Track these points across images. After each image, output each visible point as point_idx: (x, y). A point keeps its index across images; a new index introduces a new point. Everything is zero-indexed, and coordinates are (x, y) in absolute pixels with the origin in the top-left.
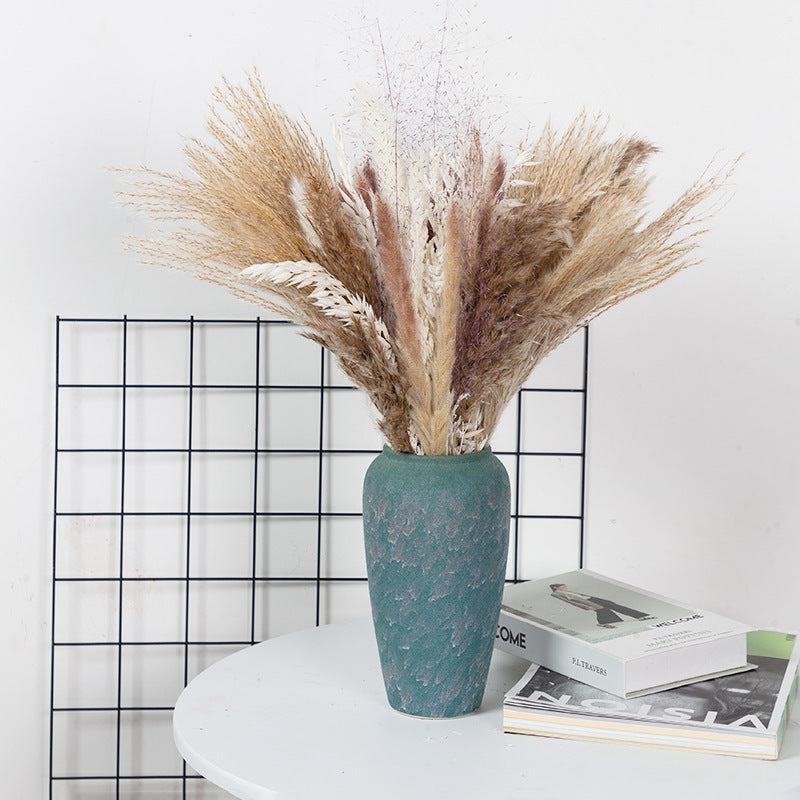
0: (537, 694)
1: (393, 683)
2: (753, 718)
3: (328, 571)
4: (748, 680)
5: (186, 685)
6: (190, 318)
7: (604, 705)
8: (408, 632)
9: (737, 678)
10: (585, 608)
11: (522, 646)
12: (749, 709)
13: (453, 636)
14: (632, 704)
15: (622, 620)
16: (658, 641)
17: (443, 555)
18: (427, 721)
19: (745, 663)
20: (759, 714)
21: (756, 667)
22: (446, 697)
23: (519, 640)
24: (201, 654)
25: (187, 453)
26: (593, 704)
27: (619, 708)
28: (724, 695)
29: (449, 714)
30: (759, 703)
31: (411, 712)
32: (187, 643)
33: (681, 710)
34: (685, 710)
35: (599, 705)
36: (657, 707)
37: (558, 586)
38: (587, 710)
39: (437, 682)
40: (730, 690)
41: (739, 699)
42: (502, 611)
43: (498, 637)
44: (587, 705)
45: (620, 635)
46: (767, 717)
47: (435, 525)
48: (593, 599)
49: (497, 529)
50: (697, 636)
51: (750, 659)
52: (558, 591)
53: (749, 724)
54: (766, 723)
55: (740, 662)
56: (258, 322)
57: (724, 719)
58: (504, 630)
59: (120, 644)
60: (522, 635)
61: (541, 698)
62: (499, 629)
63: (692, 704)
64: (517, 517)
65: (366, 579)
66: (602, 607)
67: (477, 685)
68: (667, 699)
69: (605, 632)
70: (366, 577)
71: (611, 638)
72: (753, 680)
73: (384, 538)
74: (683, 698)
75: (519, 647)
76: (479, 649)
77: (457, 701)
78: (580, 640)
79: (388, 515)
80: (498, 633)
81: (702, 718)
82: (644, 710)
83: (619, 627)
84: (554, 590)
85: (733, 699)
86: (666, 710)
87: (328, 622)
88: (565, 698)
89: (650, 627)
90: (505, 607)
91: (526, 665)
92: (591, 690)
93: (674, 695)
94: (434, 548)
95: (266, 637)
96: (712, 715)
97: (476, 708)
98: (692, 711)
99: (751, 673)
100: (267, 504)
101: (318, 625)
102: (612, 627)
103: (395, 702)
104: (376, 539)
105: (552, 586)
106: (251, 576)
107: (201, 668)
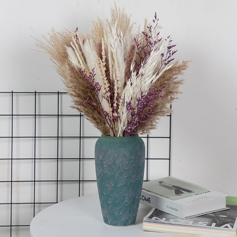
0: (154, 218)
1: (106, 214)
2: (228, 225)
3: (83, 178)
4: (226, 213)
5: (34, 217)
6: (35, 92)
7: (177, 221)
8: (110, 197)
9: (222, 212)
10: (171, 189)
11: (149, 202)
12: (226, 222)
13: (126, 198)
14: (187, 221)
15: (183, 193)
16: (196, 199)
17: (122, 171)
18: (117, 227)
19: (225, 207)
20: (230, 224)
21: (229, 208)
22: (123, 219)
23: (148, 200)
24: (39, 207)
25: (34, 138)
26: (173, 221)
27: (182, 222)
28: (218, 218)
29: (125, 225)
30: (230, 220)
31: (112, 224)
32: (34, 203)
33: (203, 223)
34: (205, 223)
35: (175, 221)
36: (195, 222)
37: (161, 182)
38: (171, 223)
39: (120, 214)
40: (220, 216)
41: (223, 219)
42: (142, 190)
43: (141, 199)
44: (171, 221)
45: (183, 198)
46: (233, 225)
47: (120, 160)
48: (173, 186)
49: (141, 161)
50: (209, 198)
51: (227, 206)
52: (161, 184)
53: (227, 227)
54: (232, 227)
55: (223, 207)
56: (58, 93)
57: (218, 225)
58: (143, 197)
59: (11, 204)
60: (149, 198)
61: (156, 219)
62: (141, 197)
63: (207, 221)
64: (147, 159)
65: (96, 181)
66: (176, 189)
67: (134, 215)
68: (198, 219)
69: (178, 197)
70: (96, 180)
71: (180, 199)
72: (228, 213)
73: (102, 165)
74: (204, 218)
75: (148, 202)
76: (135, 202)
77: (127, 220)
78: (169, 200)
79: (103, 157)
80: (141, 198)
81: (211, 225)
82: (191, 223)
83: (182, 195)
84: (160, 183)
85: (221, 219)
86: (198, 223)
87: (83, 195)
88: (164, 219)
89: (193, 195)
90: (143, 189)
91: (151, 208)
92: (173, 216)
93: (201, 217)
94: (119, 168)
95: (61, 200)
96: (214, 224)
97: (134, 222)
98: (207, 223)
99: (228, 211)
100: (62, 155)
101: (79, 196)
102: (180, 195)
103: (106, 221)
104: (99, 166)
105: (159, 182)
106: (57, 180)
107: (39, 211)
